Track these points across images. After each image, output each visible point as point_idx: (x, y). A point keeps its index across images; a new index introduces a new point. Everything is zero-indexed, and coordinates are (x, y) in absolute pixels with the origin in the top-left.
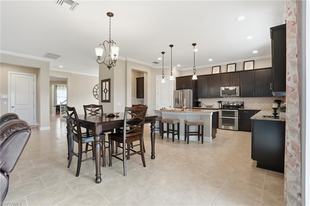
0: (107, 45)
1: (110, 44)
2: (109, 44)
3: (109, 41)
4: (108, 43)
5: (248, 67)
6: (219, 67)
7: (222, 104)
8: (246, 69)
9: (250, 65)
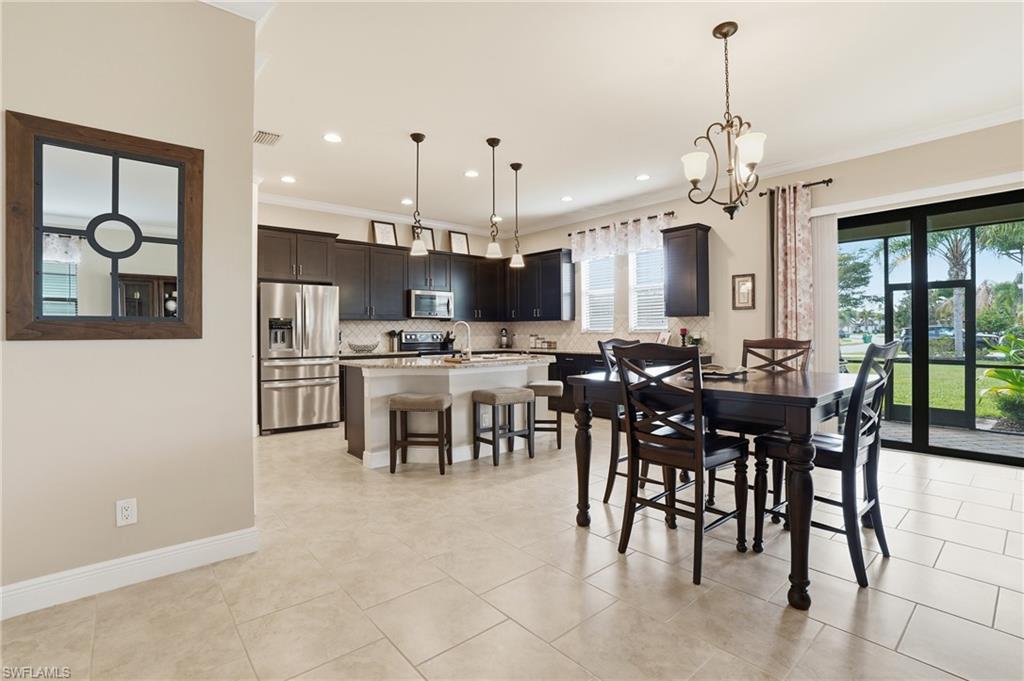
0: (719, 138)
1: (729, 132)
2: (725, 132)
3: (724, 123)
4: (723, 128)
5: (459, 247)
6: (391, 226)
7: (401, 339)
8: (455, 251)
9: (462, 242)
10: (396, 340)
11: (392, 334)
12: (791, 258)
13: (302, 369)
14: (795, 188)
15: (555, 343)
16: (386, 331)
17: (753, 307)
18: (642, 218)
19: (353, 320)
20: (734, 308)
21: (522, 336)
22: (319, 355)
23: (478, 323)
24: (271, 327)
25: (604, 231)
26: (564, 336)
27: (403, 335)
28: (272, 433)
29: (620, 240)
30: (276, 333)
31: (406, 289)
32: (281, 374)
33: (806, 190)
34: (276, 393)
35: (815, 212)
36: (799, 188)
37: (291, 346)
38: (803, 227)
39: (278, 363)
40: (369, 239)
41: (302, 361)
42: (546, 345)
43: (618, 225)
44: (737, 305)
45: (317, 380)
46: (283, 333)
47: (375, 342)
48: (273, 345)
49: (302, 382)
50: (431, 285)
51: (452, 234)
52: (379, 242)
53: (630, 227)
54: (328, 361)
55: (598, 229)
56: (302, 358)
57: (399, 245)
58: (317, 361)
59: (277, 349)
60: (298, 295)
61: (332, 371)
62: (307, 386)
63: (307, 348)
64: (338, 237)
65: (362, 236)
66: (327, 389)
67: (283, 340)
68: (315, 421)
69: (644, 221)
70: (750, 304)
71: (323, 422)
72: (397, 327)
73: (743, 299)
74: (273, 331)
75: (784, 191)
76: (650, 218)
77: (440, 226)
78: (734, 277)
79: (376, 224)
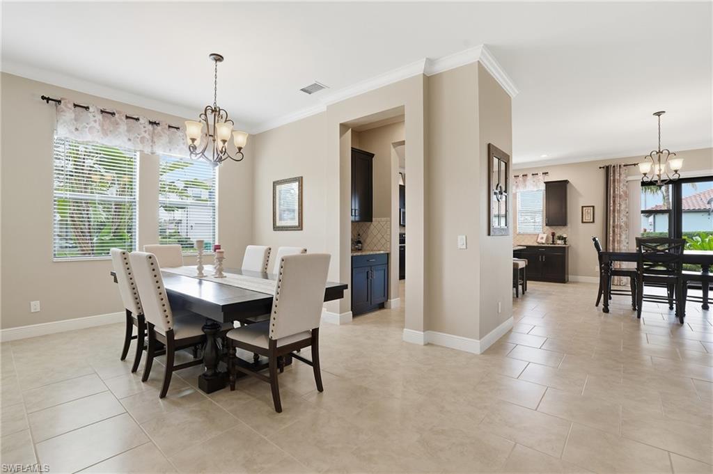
12: (618, 200)
14: (620, 166)
17: (593, 222)
18: (528, 174)
20: (582, 222)
33: (625, 168)
35: (629, 178)
36: (622, 166)
38: (624, 185)
44: (584, 221)
53: (521, 178)
69: (530, 176)
70: (592, 220)
73: (588, 218)
75: (614, 167)
76: (533, 175)
78: (583, 207)
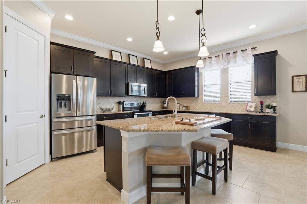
5: (148, 65)
6: (120, 53)
7: (123, 105)
8: (146, 66)
9: (148, 63)
10: (121, 106)
11: (119, 103)
13: (76, 122)
15: (189, 107)
16: (117, 102)
18: (238, 51)
19: (103, 96)
20: (293, 91)
21: (172, 104)
22: (85, 115)
23: (154, 98)
24: (58, 100)
25: (216, 58)
26: (194, 104)
27: (125, 103)
28: (58, 159)
29: (225, 61)
30: (61, 103)
31: (126, 82)
32: (66, 126)
34: (63, 137)
37: (70, 110)
39: (64, 119)
40: (109, 57)
41: (77, 118)
42: (185, 108)
43: (224, 55)
44: (295, 90)
45: (84, 128)
46: (65, 103)
47: (112, 107)
48: (60, 109)
49: (76, 130)
50: (137, 81)
51: (145, 59)
52: (114, 59)
54: (89, 117)
55: (213, 57)
56: (76, 116)
57: (123, 61)
58: (84, 118)
59: (63, 112)
60: (74, 81)
61: (92, 123)
62: (79, 132)
63: (79, 111)
64: (95, 55)
65: (106, 56)
66: (89, 133)
67: (65, 106)
68: (84, 151)
69: (239, 52)
70: (304, 89)
71: (88, 150)
72: (121, 99)
74: (59, 102)
76: (242, 51)
77: (140, 56)
78: (293, 77)
79: (113, 52)
